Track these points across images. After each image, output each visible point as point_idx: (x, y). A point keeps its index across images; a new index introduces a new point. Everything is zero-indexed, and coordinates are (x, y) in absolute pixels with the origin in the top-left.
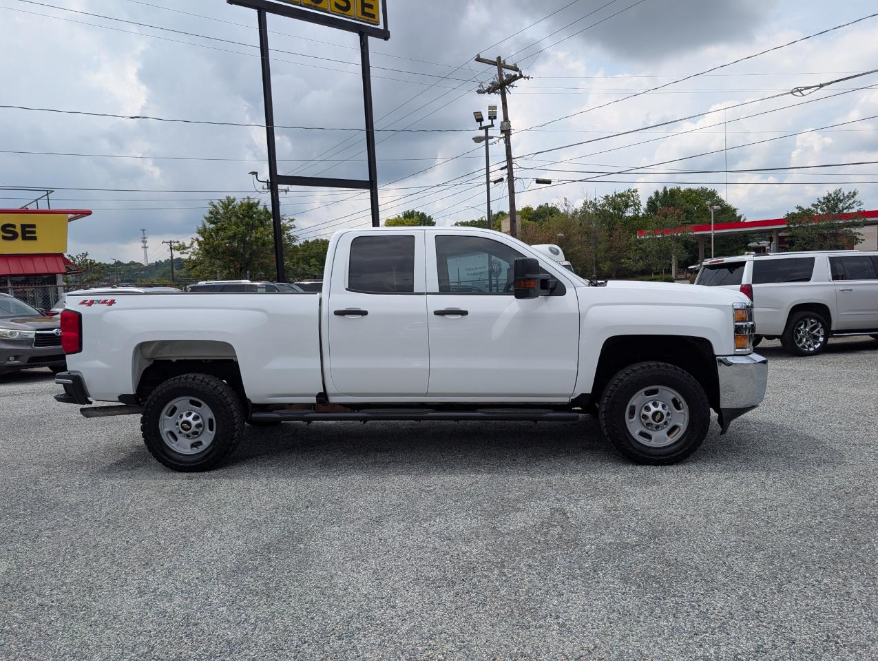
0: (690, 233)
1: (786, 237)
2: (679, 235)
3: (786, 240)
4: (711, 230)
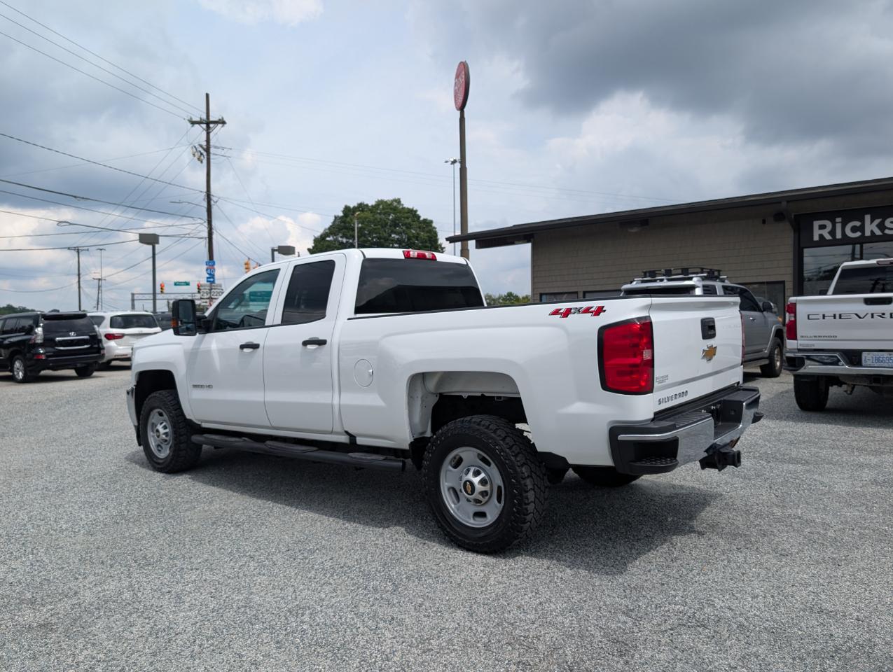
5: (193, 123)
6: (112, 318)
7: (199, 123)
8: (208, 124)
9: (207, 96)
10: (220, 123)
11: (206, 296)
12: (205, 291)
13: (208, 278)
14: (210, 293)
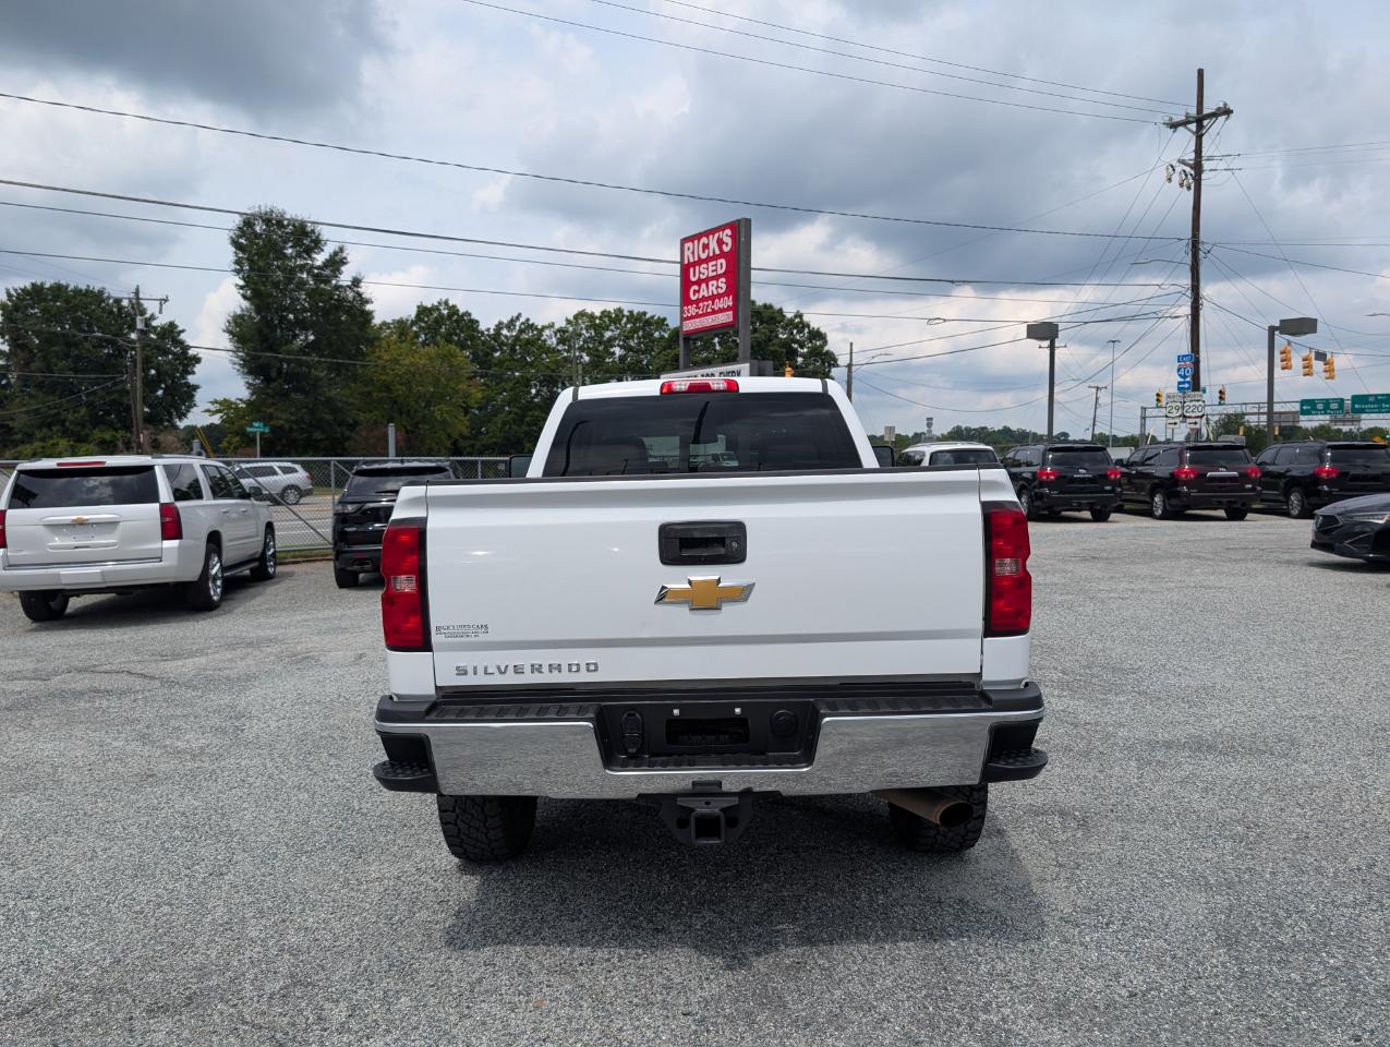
5: (1174, 126)
6: (932, 455)
7: (1184, 123)
8: (1199, 121)
9: (1201, 73)
10: (1220, 115)
11: (1175, 414)
12: (1174, 405)
13: (1180, 383)
14: (1183, 407)
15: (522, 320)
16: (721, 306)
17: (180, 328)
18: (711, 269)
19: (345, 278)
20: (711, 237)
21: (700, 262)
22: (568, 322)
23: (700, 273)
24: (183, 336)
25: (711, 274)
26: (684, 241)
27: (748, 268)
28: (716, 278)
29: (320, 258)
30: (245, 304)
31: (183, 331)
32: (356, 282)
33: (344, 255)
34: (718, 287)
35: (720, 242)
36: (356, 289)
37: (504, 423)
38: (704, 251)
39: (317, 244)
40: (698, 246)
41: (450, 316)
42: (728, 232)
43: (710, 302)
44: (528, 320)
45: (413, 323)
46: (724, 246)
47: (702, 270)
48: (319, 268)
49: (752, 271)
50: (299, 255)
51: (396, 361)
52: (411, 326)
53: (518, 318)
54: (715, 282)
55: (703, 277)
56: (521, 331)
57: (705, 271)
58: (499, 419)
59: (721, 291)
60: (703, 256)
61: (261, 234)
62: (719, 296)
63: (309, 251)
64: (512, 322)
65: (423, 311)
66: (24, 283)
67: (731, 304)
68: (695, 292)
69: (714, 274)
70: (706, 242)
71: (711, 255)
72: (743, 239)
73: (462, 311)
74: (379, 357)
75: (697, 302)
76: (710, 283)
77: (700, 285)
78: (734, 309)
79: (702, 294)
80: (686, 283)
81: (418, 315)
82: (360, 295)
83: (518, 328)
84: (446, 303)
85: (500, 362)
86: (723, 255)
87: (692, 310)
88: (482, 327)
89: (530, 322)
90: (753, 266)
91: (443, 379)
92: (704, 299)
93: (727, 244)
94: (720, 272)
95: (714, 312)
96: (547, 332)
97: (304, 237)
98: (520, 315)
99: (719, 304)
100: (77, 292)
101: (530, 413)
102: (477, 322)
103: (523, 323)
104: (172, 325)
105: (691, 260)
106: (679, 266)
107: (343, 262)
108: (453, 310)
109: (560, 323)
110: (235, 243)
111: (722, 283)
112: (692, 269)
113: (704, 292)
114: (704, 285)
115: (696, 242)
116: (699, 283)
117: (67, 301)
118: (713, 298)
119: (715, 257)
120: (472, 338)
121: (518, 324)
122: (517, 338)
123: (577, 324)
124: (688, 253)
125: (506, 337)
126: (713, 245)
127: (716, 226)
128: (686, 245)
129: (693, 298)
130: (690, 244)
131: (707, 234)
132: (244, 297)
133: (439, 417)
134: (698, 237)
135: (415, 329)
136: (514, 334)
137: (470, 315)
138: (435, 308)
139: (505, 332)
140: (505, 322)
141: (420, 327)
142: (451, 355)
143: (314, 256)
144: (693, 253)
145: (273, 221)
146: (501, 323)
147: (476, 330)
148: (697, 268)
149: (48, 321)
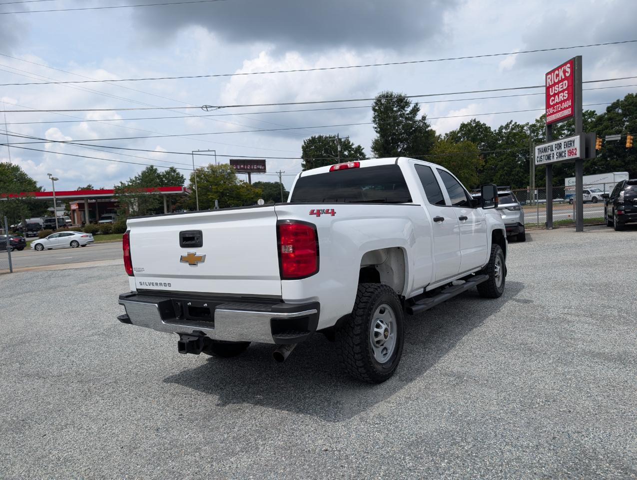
0: (33, 197)
1: (115, 202)
2: (24, 198)
3: (115, 204)
4: (53, 196)
15: (513, 123)
16: (565, 106)
17: (362, 148)
18: (560, 87)
19: (419, 117)
20: (560, 70)
21: (555, 84)
22: (537, 121)
23: (555, 90)
24: (363, 151)
25: (560, 90)
26: (547, 74)
27: (581, 83)
28: (563, 91)
29: (408, 110)
30: (378, 135)
31: (363, 149)
32: (424, 118)
33: (418, 107)
34: (564, 96)
35: (565, 72)
36: (424, 121)
37: (501, 176)
38: (556, 78)
39: (407, 104)
40: (553, 75)
41: (476, 126)
42: (569, 65)
43: (560, 105)
44: (516, 123)
45: (458, 132)
46: (567, 74)
47: (556, 89)
48: (408, 114)
49: (583, 84)
50: (399, 110)
51: (443, 152)
52: (458, 134)
53: (511, 123)
54: (562, 94)
55: (556, 92)
56: (512, 129)
57: (557, 89)
58: (498, 175)
59: (565, 98)
60: (556, 81)
61: (384, 104)
62: (564, 101)
63: (403, 108)
64: (508, 125)
65: (463, 126)
66: (309, 138)
67: (570, 104)
68: (553, 100)
69: (562, 89)
70: (558, 73)
71: (560, 79)
72: (576, 68)
73: (482, 123)
74: (436, 151)
75: (554, 105)
76: (560, 95)
77: (555, 97)
78: (572, 107)
79: (556, 101)
80: (548, 97)
81: (461, 128)
82: (425, 124)
83: (510, 128)
84: (475, 120)
85: (501, 146)
86: (566, 78)
87: (551, 110)
88: (492, 130)
89: (517, 124)
90: (583, 81)
91: (465, 158)
92: (557, 103)
93: (568, 72)
94: (565, 88)
95: (562, 110)
96: (525, 128)
97: (402, 102)
98: (512, 121)
99: (565, 105)
100: (326, 138)
101: (514, 170)
102: (490, 127)
103: (513, 125)
104: (359, 147)
105: (551, 84)
106: (545, 88)
107: (418, 110)
108: (478, 124)
109: (533, 122)
110: (374, 110)
111: (566, 94)
112: (551, 89)
113: (557, 100)
114: (557, 96)
115: (553, 74)
116: (555, 95)
117: (322, 143)
118: (561, 102)
119: (562, 80)
120: (486, 136)
121: (511, 125)
122: (510, 133)
123: (542, 121)
124: (549, 80)
125: (505, 133)
126: (561, 74)
127: (562, 63)
128: (548, 77)
129: (551, 104)
130: (549, 76)
131: (558, 69)
132: (377, 132)
133: (463, 176)
134: (553, 71)
135: (459, 135)
136: (509, 131)
137: (485, 125)
138: (469, 124)
139: (504, 131)
140: (504, 126)
141: (462, 134)
142: (469, 146)
143: (406, 109)
144: (551, 80)
145: (388, 97)
146: (502, 126)
147: (490, 132)
148: (553, 88)
149: (317, 151)
